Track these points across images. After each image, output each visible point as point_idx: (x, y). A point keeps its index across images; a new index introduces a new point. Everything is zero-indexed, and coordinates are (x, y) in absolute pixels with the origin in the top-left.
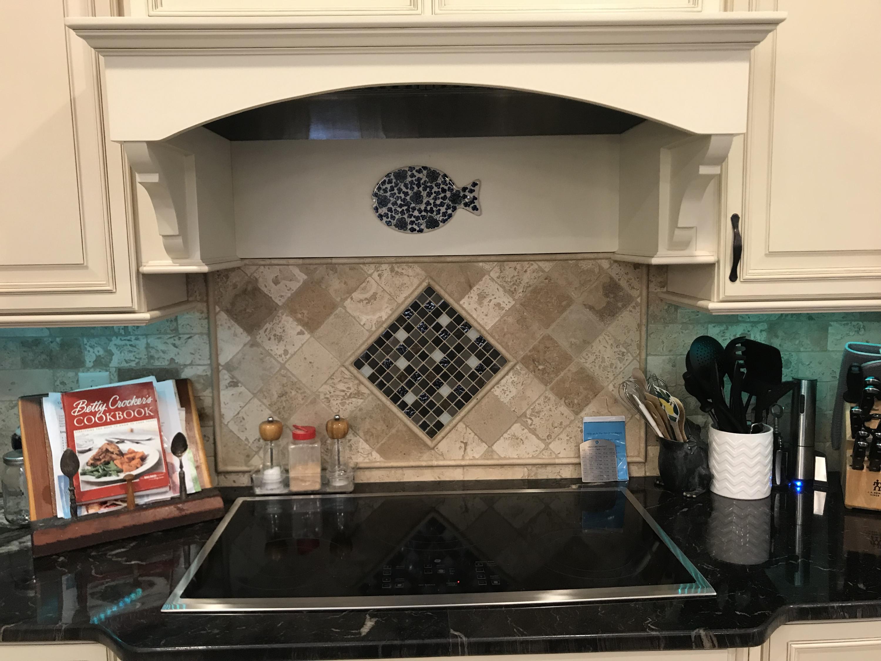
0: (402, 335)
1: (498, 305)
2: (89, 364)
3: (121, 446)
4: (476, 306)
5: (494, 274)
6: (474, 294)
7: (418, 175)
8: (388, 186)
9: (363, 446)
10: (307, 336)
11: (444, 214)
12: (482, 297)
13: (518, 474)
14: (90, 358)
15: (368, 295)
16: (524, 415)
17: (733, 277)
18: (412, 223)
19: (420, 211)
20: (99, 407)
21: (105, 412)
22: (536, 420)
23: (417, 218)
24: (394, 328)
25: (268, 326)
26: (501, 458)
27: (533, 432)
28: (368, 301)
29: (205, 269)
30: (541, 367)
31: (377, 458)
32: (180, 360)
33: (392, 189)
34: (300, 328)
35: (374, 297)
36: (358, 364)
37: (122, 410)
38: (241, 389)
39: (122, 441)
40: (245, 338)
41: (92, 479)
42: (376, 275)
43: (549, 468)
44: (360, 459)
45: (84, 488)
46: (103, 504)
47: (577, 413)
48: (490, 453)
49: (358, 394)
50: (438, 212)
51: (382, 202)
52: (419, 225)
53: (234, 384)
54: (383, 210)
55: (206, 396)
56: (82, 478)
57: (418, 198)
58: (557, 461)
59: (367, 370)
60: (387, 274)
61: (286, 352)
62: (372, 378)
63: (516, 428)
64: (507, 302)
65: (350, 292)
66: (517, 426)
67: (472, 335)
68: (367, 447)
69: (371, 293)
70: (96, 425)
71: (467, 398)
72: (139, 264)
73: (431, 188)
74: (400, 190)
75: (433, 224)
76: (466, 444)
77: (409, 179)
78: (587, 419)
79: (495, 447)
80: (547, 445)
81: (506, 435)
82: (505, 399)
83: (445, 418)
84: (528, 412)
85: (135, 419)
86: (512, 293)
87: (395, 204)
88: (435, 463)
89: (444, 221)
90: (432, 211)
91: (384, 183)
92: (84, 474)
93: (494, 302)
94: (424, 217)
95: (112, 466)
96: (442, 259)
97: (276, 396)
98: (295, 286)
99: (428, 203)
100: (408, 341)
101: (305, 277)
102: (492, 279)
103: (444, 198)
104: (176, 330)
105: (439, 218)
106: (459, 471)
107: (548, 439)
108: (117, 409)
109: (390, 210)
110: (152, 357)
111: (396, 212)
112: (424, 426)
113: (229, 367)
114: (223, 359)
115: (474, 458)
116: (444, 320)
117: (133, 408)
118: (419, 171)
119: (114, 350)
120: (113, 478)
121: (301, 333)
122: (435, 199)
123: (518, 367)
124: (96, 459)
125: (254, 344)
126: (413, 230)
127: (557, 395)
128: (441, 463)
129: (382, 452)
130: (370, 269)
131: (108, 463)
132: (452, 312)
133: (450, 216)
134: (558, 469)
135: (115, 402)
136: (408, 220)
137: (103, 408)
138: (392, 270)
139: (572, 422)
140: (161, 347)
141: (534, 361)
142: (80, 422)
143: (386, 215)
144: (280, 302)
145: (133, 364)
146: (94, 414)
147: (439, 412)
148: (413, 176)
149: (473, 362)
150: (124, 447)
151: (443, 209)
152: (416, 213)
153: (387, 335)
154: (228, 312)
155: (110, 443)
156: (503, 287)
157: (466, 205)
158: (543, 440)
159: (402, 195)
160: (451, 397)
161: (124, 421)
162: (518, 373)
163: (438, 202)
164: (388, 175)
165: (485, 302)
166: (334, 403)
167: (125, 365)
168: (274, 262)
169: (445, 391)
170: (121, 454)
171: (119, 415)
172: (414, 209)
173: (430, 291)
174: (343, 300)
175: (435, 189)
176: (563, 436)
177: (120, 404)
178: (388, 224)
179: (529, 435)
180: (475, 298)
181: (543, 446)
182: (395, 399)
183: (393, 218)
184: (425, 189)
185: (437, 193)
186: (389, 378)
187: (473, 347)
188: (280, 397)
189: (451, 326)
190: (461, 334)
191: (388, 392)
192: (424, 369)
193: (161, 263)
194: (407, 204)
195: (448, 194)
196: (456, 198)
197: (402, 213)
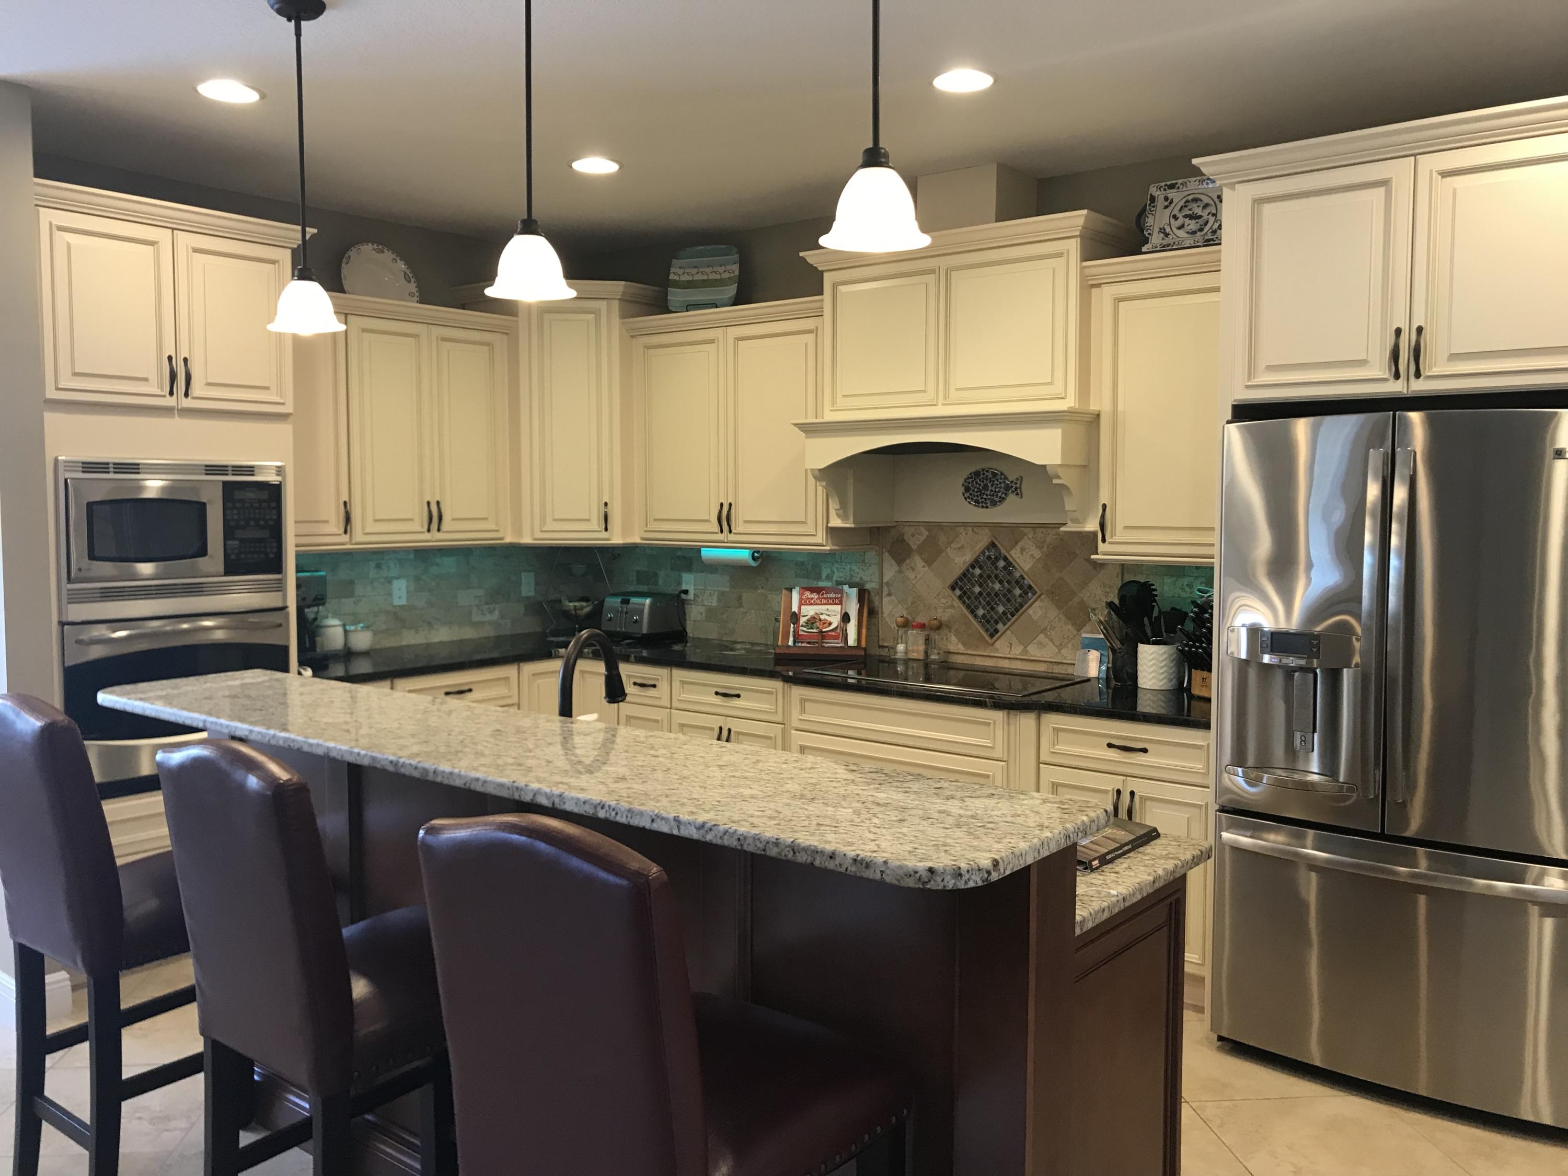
0: (977, 571)
1: (1032, 555)
2: (824, 578)
3: (821, 616)
4: (1019, 555)
5: (1030, 536)
6: (1018, 548)
7: (986, 474)
8: (971, 480)
9: (954, 639)
10: (927, 568)
11: (1000, 497)
12: (1023, 550)
13: (1041, 668)
14: (824, 575)
16: (1045, 629)
17: (1104, 540)
18: (982, 502)
19: (987, 495)
20: (815, 596)
21: (818, 599)
22: (1053, 633)
23: (985, 499)
24: (973, 567)
25: (908, 561)
26: (1031, 656)
27: (1051, 640)
28: (959, 549)
29: (853, 526)
30: (1056, 598)
31: (961, 648)
33: (973, 482)
34: (923, 563)
35: (962, 547)
36: (953, 588)
37: (825, 598)
38: (893, 598)
39: (822, 614)
40: (896, 568)
41: (805, 629)
42: (964, 533)
43: (1060, 666)
44: (952, 648)
45: (801, 633)
46: (809, 643)
47: (1079, 630)
48: (1025, 651)
49: (952, 607)
50: (997, 495)
51: (967, 489)
52: (986, 503)
53: (889, 595)
54: (967, 495)
55: (876, 600)
56: (801, 628)
57: (986, 487)
58: (1064, 661)
59: (958, 592)
60: (970, 532)
61: (916, 577)
62: (960, 598)
63: (1041, 637)
64: (1038, 554)
65: (950, 543)
66: (1042, 635)
67: (1017, 575)
68: (956, 639)
69: (960, 545)
70: (812, 604)
71: (1013, 614)
72: (828, 522)
73: (994, 481)
74: (977, 483)
75: (994, 504)
76: (1011, 644)
77: (982, 476)
78: (1084, 635)
79: (1028, 648)
80: (1059, 650)
81: (1035, 641)
82: (1035, 617)
83: (1000, 626)
84: (1048, 628)
85: (830, 604)
86: (1041, 548)
87: (973, 491)
88: (992, 654)
89: (1000, 502)
90: (993, 495)
91: (968, 478)
92: (802, 626)
93: (1029, 554)
94: (989, 499)
95: (815, 625)
96: (1000, 525)
97: (907, 604)
98: (922, 538)
99: (992, 491)
100: (981, 576)
101: (927, 533)
102: (1029, 539)
103: (1000, 488)
104: (864, 561)
105: (997, 499)
106: (1007, 661)
107: (1060, 647)
108: (823, 598)
109: (971, 494)
110: (852, 576)
111: (974, 496)
112: (987, 630)
113: (888, 584)
114: (885, 579)
115: (1015, 655)
116: (1001, 564)
117: (831, 598)
118: (987, 471)
119: (835, 571)
120: (815, 631)
121: (924, 567)
122: (995, 488)
123: (1043, 597)
124: (808, 620)
125: (900, 571)
126: (983, 507)
127: (1066, 616)
128: (996, 655)
129: (964, 645)
130: (961, 530)
131: (813, 623)
132: (1005, 559)
133: (1003, 498)
134: (1065, 667)
135: (823, 594)
136: (980, 501)
137: (816, 597)
138: (973, 530)
139: (1075, 636)
140: (857, 570)
141: (1052, 593)
142: (805, 602)
143: (969, 497)
144: (914, 547)
145: (842, 579)
146: (812, 599)
147: (996, 622)
148: (984, 474)
149: (1018, 592)
150: (822, 617)
151: (1000, 494)
152: (985, 496)
153: (968, 570)
154: (889, 551)
155: (817, 614)
156: (1035, 544)
157: (1013, 492)
158: (1057, 647)
159: (977, 486)
160: (1004, 613)
161: (825, 604)
162: (1042, 601)
163: (997, 490)
164: (971, 474)
165: (1025, 553)
166: (939, 610)
167: (839, 579)
168: (911, 524)
169: (1001, 609)
170: (820, 620)
171: (824, 601)
172: (984, 494)
173: (993, 545)
174: (946, 548)
175: (996, 482)
176: (1070, 645)
177: (826, 596)
178: (970, 502)
179: (1049, 642)
180: (1019, 550)
181: (1057, 650)
182: (972, 612)
183: (972, 499)
184: (990, 482)
185: (997, 485)
186: (969, 598)
187: (1017, 582)
188: (912, 604)
189: (1005, 568)
190: (1010, 573)
191: (968, 607)
192: (989, 594)
193: (836, 522)
194: (981, 491)
195: (1003, 485)
196: (1008, 488)
197: (977, 496)
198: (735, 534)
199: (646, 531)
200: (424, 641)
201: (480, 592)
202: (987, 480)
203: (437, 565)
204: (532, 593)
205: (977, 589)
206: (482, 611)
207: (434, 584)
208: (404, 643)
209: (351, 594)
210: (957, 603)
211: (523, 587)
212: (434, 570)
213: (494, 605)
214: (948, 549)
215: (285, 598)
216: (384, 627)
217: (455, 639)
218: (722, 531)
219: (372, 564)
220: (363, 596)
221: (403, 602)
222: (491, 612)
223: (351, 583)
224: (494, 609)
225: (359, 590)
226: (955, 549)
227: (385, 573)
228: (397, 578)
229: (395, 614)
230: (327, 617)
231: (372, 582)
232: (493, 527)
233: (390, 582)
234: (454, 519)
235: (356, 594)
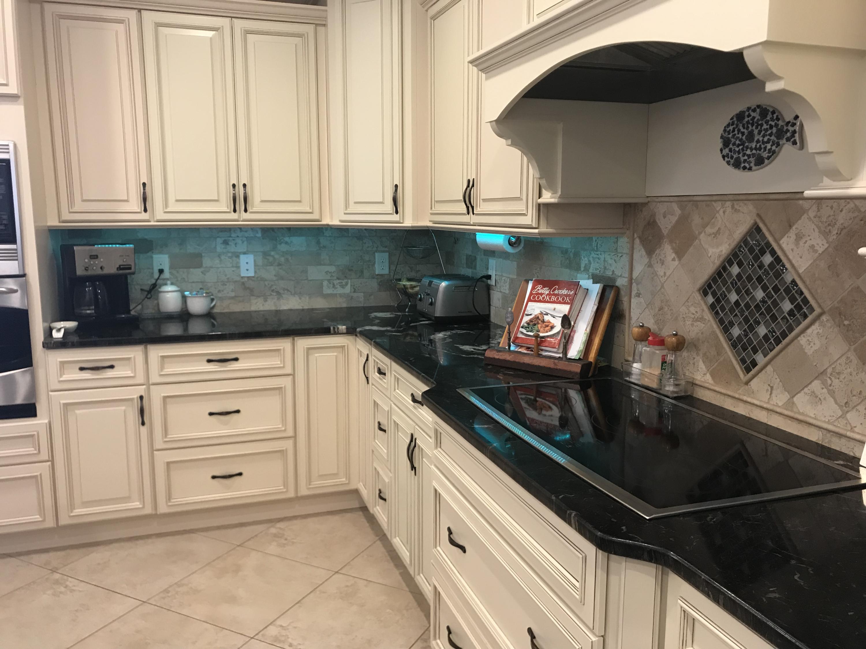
0: (735, 270)
1: (812, 247)
4: (793, 247)
5: (812, 214)
6: (792, 234)
7: (753, 114)
8: (731, 128)
9: (702, 366)
10: (677, 262)
11: (770, 150)
12: (799, 237)
13: (814, 436)
15: (714, 230)
16: (824, 372)
18: (745, 161)
19: (751, 149)
20: (546, 291)
21: (548, 294)
22: (836, 382)
23: (749, 156)
24: (730, 262)
25: (657, 252)
26: (799, 413)
27: (832, 393)
28: (715, 234)
30: (846, 323)
31: (709, 379)
32: (618, 273)
33: (734, 130)
34: (674, 255)
35: (719, 231)
36: (704, 292)
37: (555, 295)
38: (642, 300)
39: (547, 314)
40: (646, 260)
41: (525, 332)
42: (721, 211)
43: (843, 440)
45: (520, 335)
46: (524, 347)
48: (790, 404)
49: (701, 319)
50: (765, 148)
51: (726, 143)
52: (749, 163)
53: (638, 295)
54: (726, 151)
56: (521, 329)
57: (751, 137)
58: (849, 434)
59: (710, 299)
60: (729, 210)
61: (665, 273)
62: (712, 307)
63: (816, 385)
64: (821, 245)
65: (705, 226)
66: (818, 383)
67: (788, 278)
69: (717, 228)
70: (540, 301)
71: (778, 342)
73: (762, 125)
74: (739, 130)
75: (760, 162)
76: (772, 388)
77: (746, 119)
79: (795, 399)
80: (844, 413)
81: (806, 390)
82: (809, 351)
83: (760, 359)
84: (829, 371)
85: (560, 303)
86: (825, 234)
87: (734, 144)
88: (745, 398)
89: (768, 158)
90: (760, 149)
91: (728, 125)
92: (522, 327)
93: (809, 243)
94: (754, 154)
95: (536, 327)
96: (767, 197)
97: (657, 309)
98: (674, 219)
99: (758, 141)
100: (739, 276)
101: (680, 212)
102: (809, 219)
103: (770, 135)
104: (616, 249)
105: (765, 155)
106: (764, 413)
107: (845, 407)
108: (554, 295)
109: (730, 150)
110: (605, 268)
111: (735, 152)
112: (743, 361)
113: (637, 281)
114: (635, 275)
115: (777, 406)
116: (767, 259)
117: (561, 295)
118: (754, 110)
119: (592, 260)
120: (535, 334)
121: (674, 259)
122: (764, 136)
123: (824, 318)
124: (531, 321)
125: (650, 265)
126: (744, 168)
127: (860, 358)
128: (749, 400)
129: (713, 375)
130: (718, 206)
131: (535, 325)
132: (773, 253)
133: (774, 152)
134: (852, 443)
135: (554, 290)
136: (742, 159)
138: (733, 207)
141: (840, 314)
142: (534, 297)
143: (727, 156)
144: (665, 232)
145: (598, 272)
146: (542, 294)
147: (755, 351)
148: (749, 116)
149: (787, 306)
150: (546, 318)
151: (769, 146)
153: (724, 268)
154: (640, 238)
155: (542, 313)
156: (819, 228)
157: (788, 140)
158: (841, 407)
159: (740, 135)
160: (767, 337)
161: (554, 302)
162: (823, 325)
163: (766, 139)
164: (732, 119)
165: (801, 243)
166: (688, 323)
167: (595, 272)
168: (663, 199)
169: (762, 330)
170: (543, 321)
171: (553, 298)
172: (747, 148)
173: (756, 229)
174: (700, 233)
175: (765, 126)
176: (861, 408)
177: (556, 292)
178: (728, 163)
179: (828, 396)
180: (793, 237)
181: (840, 413)
182: (725, 330)
183: (732, 157)
184: (757, 128)
185: (766, 130)
186: (723, 309)
187: (788, 291)
188: (659, 310)
189: (771, 265)
190: (778, 275)
191: (721, 322)
192: (747, 306)
193: (548, 197)
194: (743, 144)
195: (774, 130)
196: (780, 134)
197: (739, 152)
199: (432, 214)
200: (273, 308)
201: (332, 269)
202: (752, 125)
203: (286, 243)
204: (386, 271)
205: (733, 297)
206: (334, 284)
207: (282, 259)
208: (253, 308)
209: (200, 266)
210: (708, 316)
211: (376, 266)
212: (283, 248)
213: (346, 280)
214: (702, 235)
215: (23, 265)
216: (233, 294)
217: (306, 307)
218: (469, 213)
219: (219, 241)
220: (212, 267)
221: (251, 274)
222: (343, 287)
223: (199, 255)
224: (347, 284)
225: (207, 262)
226: (710, 235)
227: (232, 248)
228: (244, 253)
229: (243, 283)
230: (166, 284)
231: (219, 256)
232: (308, 209)
233: (238, 257)
234: (262, 201)
235: (204, 265)
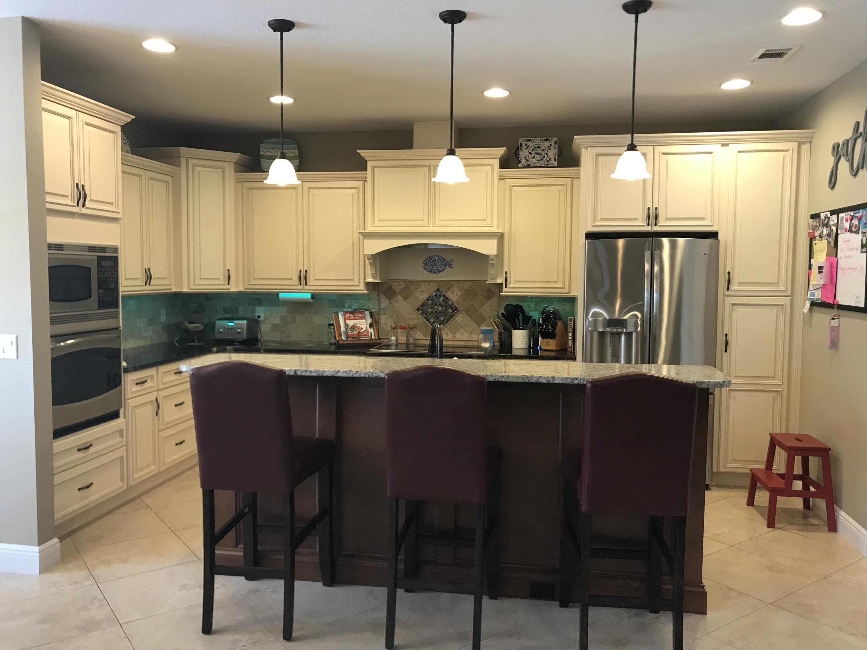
0: (430, 302)
1: (457, 294)
2: (346, 307)
3: (357, 325)
4: (451, 294)
5: (456, 286)
6: (451, 291)
7: (435, 258)
9: (418, 333)
10: (404, 301)
11: (442, 269)
12: (453, 292)
14: (347, 305)
15: (421, 290)
16: (464, 326)
17: (506, 287)
19: (436, 268)
20: (351, 315)
21: (353, 317)
22: (467, 328)
23: (435, 269)
24: (428, 300)
25: (394, 298)
26: (457, 338)
27: (466, 331)
28: (421, 292)
29: (380, 281)
30: (469, 312)
31: (422, 337)
32: (370, 307)
33: (429, 262)
34: (402, 299)
35: (423, 291)
36: (418, 310)
37: (357, 317)
38: (386, 315)
39: (357, 324)
40: (388, 301)
41: (350, 332)
42: (423, 285)
43: (471, 342)
44: (418, 337)
45: (349, 333)
46: (352, 338)
47: (479, 326)
48: (454, 337)
49: (417, 318)
50: (441, 268)
51: (426, 265)
52: (435, 271)
53: (385, 314)
54: (426, 267)
55: (377, 316)
57: (435, 264)
58: (473, 340)
59: (420, 312)
60: (427, 285)
61: (399, 306)
62: (422, 314)
64: (460, 294)
65: (416, 290)
66: (462, 329)
67: (450, 303)
68: (419, 333)
70: (351, 320)
71: (448, 321)
72: (365, 280)
73: (439, 261)
74: (431, 262)
75: (439, 271)
76: (447, 334)
77: (433, 259)
78: (482, 328)
79: (456, 335)
80: (470, 335)
81: (459, 332)
82: (459, 321)
84: (465, 325)
85: (360, 319)
86: (461, 291)
87: (429, 266)
89: (442, 270)
90: (439, 268)
91: (426, 260)
92: (349, 330)
93: (456, 294)
94: (437, 269)
95: (355, 329)
96: (442, 281)
97: (395, 318)
98: (402, 287)
100: (432, 304)
101: (404, 285)
102: (456, 287)
103: (443, 264)
105: (441, 270)
107: (471, 334)
108: (356, 316)
109: (428, 267)
110: (363, 306)
111: (430, 268)
113: (383, 309)
114: (382, 307)
115: (450, 338)
116: (442, 298)
117: (360, 316)
120: (355, 332)
121: (403, 300)
122: (440, 264)
123: (463, 312)
124: (351, 327)
125: (390, 303)
126: (434, 273)
127: (473, 320)
129: (424, 335)
130: (422, 283)
131: (354, 329)
132: (444, 296)
133: (444, 269)
134: (473, 342)
135: (355, 315)
136: (433, 270)
137: (352, 316)
138: (428, 283)
139: (478, 329)
140: (366, 303)
141: (467, 311)
142: (347, 318)
143: (427, 269)
144: (397, 292)
145: (358, 307)
146: (351, 317)
149: (450, 310)
150: (358, 325)
151: (442, 267)
152: (435, 268)
153: (425, 302)
154: (384, 294)
155: (354, 324)
156: (459, 289)
157: (449, 267)
159: (431, 263)
160: (444, 320)
161: (357, 319)
162: (462, 314)
163: (441, 265)
164: (427, 258)
165: (454, 293)
166: (411, 320)
167: (356, 307)
168: (397, 281)
169: (442, 318)
170: (357, 327)
172: (434, 267)
173: (438, 290)
174: (415, 292)
175: (440, 262)
176: (475, 333)
177: (357, 315)
178: (427, 271)
179: (465, 332)
180: (451, 292)
182: (428, 320)
183: (429, 269)
184: (437, 262)
185: (441, 263)
186: (426, 314)
187: (450, 306)
188: (396, 318)
189: (444, 300)
190: (446, 302)
191: (426, 318)
192: (436, 312)
193: (370, 280)
194: (433, 266)
195: (444, 263)
196: (446, 265)
197: (431, 268)
198: (309, 285)
201: (145, 320)
202: (436, 261)
203: (129, 304)
204: (165, 320)
205: (430, 310)
206: (146, 330)
210: (420, 317)
211: (161, 317)
212: (127, 307)
213: (150, 327)
214: (416, 293)
215: (119, 322)
217: (136, 346)
218: (301, 284)
222: (149, 331)
224: (151, 329)
226: (419, 292)
234: (155, 278)
